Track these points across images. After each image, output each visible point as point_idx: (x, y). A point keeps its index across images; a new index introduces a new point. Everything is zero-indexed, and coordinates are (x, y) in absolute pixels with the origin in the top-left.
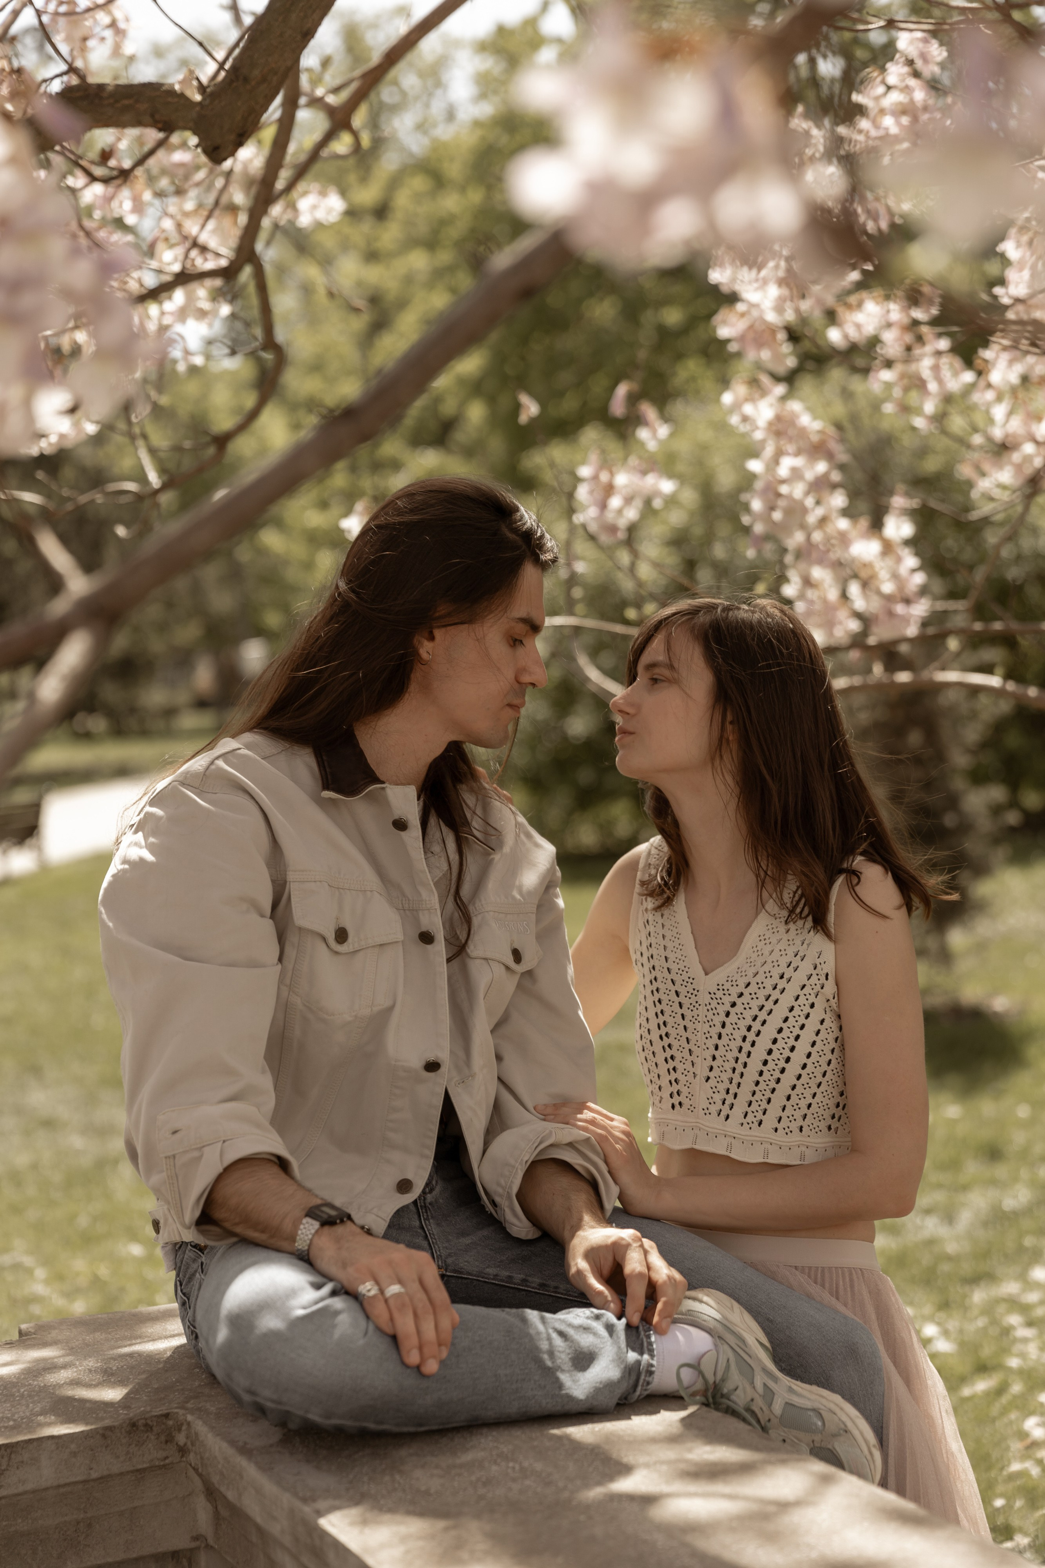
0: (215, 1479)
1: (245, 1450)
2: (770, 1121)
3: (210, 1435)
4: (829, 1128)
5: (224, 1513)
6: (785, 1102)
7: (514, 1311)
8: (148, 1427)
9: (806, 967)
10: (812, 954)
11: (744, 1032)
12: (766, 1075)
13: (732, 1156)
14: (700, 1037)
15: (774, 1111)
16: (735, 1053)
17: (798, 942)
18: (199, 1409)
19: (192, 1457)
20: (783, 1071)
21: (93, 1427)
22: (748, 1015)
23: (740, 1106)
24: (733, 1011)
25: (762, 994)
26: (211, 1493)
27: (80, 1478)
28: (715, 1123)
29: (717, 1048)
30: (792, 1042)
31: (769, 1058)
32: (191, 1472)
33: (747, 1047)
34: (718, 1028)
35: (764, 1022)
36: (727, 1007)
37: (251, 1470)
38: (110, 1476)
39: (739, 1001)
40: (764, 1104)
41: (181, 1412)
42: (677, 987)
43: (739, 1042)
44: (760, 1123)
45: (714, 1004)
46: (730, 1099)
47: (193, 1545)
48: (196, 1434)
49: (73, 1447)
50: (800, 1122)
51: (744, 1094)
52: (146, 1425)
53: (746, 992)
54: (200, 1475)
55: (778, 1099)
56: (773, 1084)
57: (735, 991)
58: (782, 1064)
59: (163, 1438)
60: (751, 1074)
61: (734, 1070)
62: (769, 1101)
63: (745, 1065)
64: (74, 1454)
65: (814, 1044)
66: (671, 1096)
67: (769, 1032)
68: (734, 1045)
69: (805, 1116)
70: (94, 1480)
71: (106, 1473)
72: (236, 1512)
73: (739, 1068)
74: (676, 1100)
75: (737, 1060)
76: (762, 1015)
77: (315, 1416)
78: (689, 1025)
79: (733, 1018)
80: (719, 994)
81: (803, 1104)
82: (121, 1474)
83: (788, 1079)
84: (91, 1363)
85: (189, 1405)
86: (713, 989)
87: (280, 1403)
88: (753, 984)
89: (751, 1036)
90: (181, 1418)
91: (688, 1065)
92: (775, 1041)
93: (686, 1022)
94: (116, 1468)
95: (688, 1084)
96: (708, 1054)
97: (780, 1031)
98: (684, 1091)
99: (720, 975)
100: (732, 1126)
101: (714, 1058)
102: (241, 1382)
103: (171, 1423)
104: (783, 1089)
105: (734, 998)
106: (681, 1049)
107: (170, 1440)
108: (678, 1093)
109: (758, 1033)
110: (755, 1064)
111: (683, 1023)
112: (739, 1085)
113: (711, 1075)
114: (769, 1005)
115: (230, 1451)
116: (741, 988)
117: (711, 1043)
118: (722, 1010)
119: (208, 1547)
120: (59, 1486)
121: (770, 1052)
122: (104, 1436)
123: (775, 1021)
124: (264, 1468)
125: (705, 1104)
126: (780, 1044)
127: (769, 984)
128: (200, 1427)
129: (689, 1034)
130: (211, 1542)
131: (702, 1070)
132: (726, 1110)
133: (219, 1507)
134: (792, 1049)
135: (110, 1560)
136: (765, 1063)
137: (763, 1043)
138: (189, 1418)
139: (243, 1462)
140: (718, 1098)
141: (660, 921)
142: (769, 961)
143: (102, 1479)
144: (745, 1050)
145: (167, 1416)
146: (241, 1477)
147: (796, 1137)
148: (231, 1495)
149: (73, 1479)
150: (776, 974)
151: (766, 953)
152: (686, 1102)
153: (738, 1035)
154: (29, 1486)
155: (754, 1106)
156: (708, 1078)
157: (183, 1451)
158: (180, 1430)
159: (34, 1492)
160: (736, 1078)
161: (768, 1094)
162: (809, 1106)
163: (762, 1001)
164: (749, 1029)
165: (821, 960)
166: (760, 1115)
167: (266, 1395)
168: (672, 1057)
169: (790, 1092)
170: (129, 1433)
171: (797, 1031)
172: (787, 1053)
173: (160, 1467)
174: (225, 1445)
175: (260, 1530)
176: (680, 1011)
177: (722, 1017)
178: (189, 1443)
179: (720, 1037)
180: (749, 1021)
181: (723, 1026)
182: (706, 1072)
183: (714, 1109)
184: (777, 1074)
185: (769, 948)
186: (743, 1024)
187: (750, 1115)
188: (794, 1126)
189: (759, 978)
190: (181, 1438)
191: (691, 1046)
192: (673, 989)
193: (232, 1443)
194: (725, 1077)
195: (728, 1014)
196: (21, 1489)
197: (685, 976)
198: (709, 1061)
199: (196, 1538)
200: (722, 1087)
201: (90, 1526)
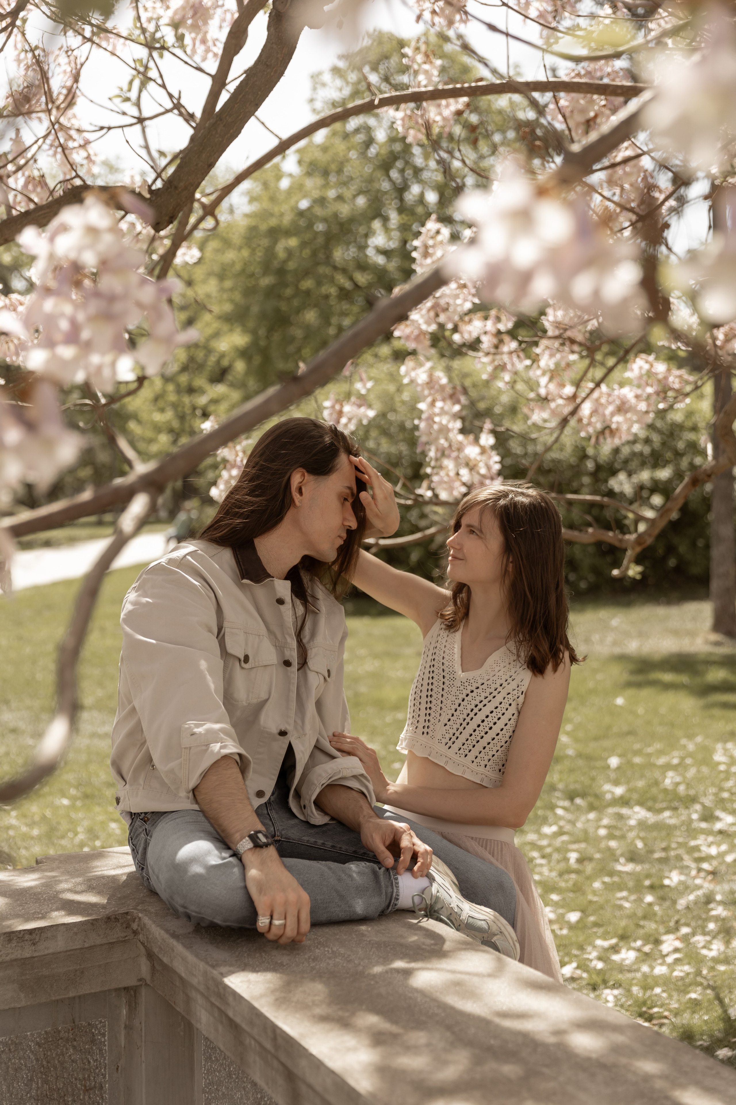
0: (156, 950)
1: (174, 936)
2: (471, 756)
3: (153, 926)
4: (500, 770)
5: (158, 967)
6: (482, 749)
7: (324, 862)
8: (117, 919)
9: (513, 685)
10: (518, 679)
11: (473, 707)
12: (477, 732)
13: (446, 767)
14: (449, 702)
15: (475, 752)
16: (465, 716)
17: (513, 671)
18: (145, 910)
19: (141, 937)
20: (486, 733)
21: (86, 919)
22: (478, 699)
23: (458, 744)
24: (471, 694)
25: (488, 691)
26: (150, 956)
27: (78, 947)
28: (443, 749)
29: (456, 710)
30: (495, 720)
31: (482, 724)
32: (139, 944)
33: (472, 715)
34: (460, 701)
35: (485, 705)
36: (468, 692)
37: (179, 948)
38: (95, 946)
39: (475, 691)
40: (471, 747)
41: (135, 911)
42: (445, 674)
43: (469, 711)
44: (466, 756)
45: (462, 688)
46: (454, 739)
47: (138, 984)
48: (144, 924)
49: (75, 929)
50: (486, 762)
51: (462, 739)
52: (116, 918)
53: (481, 687)
54: (145, 947)
55: (479, 747)
56: (479, 738)
57: (475, 685)
58: (487, 729)
59: (125, 926)
60: (469, 729)
61: (461, 724)
62: (474, 746)
63: (468, 724)
64: (76, 934)
65: (506, 725)
66: (424, 727)
67: (486, 711)
68: (466, 712)
69: (489, 760)
70: (86, 948)
71: (93, 944)
72: (166, 967)
73: (464, 724)
74: (426, 730)
75: (465, 720)
76: (485, 702)
77: (218, 921)
78: (445, 695)
79: (469, 698)
80: (466, 684)
81: (491, 753)
82: (101, 945)
83: (488, 738)
84: (79, 880)
85: (139, 908)
86: (464, 681)
87: (200, 913)
88: (485, 685)
89: (476, 710)
90: (135, 915)
91: (438, 715)
92: (487, 717)
93: (444, 693)
94: (98, 941)
95: (434, 725)
96: (450, 712)
97: (492, 712)
98: (432, 727)
99: (470, 675)
100: (451, 753)
101: (453, 715)
102: (178, 901)
103: (129, 917)
104: (483, 742)
105: (473, 688)
106: (436, 705)
107: (128, 926)
108: (428, 727)
109: (480, 710)
110: (473, 725)
111: (442, 692)
112: (461, 733)
113: (448, 723)
114: (490, 698)
115: (166, 936)
116: (479, 685)
117: (453, 707)
118: (465, 692)
119: (146, 984)
120: (67, 951)
121: (483, 721)
122: (92, 924)
123: (490, 707)
124: (188, 947)
125: (440, 737)
126: (489, 719)
127: (493, 686)
128: (146, 920)
129: (443, 699)
130: (148, 982)
131: (444, 719)
132: (450, 743)
133: (155, 964)
134: (495, 723)
135: (93, 991)
136: (479, 726)
137: (481, 716)
138: (140, 915)
139: (174, 942)
140: (448, 736)
141: (446, 638)
142: (497, 675)
143: (91, 947)
144: (470, 716)
145: (127, 913)
146: (173, 951)
147: (482, 769)
148: (165, 960)
149: (75, 947)
150: (499, 682)
151: (497, 670)
152: (431, 733)
153: (469, 707)
154: (51, 951)
155: (465, 746)
156: (446, 725)
157: (135, 933)
158: (134, 921)
159: (53, 954)
160: (461, 729)
161: (474, 743)
162: (493, 756)
163: (487, 694)
164: (476, 706)
165: (522, 684)
166: (467, 752)
167: (192, 909)
168: (430, 708)
169: (486, 745)
170: (106, 922)
171: (500, 715)
172: (491, 725)
173: (122, 941)
174: (162, 932)
175: (181, 978)
176: (442, 686)
177: (464, 696)
178: (139, 929)
179: (459, 705)
180: (477, 702)
181: (463, 700)
182: (446, 721)
183: (444, 741)
184: (483, 734)
185: (498, 668)
186: (474, 703)
187: (462, 750)
188: (483, 763)
189: (489, 682)
190: (135, 926)
191: (442, 706)
192: (442, 674)
193: (167, 931)
194: (455, 727)
195: (467, 695)
196: (46, 952)
197: (451, 670)
198: (450, 716)
199: (140, 980)
200: (452, 732)
201: (82, 972)
